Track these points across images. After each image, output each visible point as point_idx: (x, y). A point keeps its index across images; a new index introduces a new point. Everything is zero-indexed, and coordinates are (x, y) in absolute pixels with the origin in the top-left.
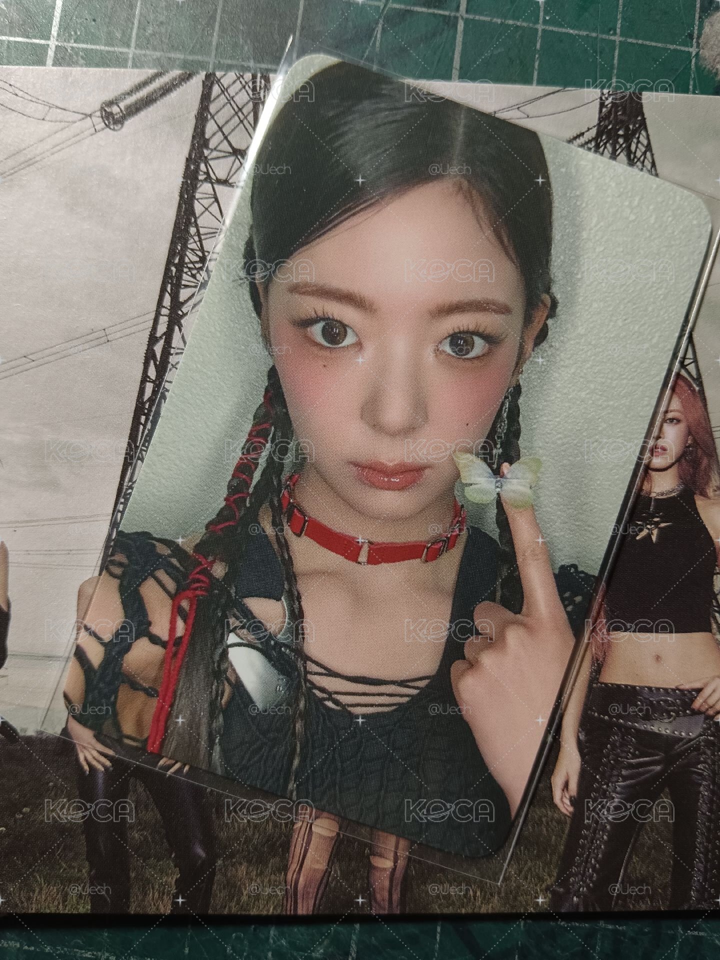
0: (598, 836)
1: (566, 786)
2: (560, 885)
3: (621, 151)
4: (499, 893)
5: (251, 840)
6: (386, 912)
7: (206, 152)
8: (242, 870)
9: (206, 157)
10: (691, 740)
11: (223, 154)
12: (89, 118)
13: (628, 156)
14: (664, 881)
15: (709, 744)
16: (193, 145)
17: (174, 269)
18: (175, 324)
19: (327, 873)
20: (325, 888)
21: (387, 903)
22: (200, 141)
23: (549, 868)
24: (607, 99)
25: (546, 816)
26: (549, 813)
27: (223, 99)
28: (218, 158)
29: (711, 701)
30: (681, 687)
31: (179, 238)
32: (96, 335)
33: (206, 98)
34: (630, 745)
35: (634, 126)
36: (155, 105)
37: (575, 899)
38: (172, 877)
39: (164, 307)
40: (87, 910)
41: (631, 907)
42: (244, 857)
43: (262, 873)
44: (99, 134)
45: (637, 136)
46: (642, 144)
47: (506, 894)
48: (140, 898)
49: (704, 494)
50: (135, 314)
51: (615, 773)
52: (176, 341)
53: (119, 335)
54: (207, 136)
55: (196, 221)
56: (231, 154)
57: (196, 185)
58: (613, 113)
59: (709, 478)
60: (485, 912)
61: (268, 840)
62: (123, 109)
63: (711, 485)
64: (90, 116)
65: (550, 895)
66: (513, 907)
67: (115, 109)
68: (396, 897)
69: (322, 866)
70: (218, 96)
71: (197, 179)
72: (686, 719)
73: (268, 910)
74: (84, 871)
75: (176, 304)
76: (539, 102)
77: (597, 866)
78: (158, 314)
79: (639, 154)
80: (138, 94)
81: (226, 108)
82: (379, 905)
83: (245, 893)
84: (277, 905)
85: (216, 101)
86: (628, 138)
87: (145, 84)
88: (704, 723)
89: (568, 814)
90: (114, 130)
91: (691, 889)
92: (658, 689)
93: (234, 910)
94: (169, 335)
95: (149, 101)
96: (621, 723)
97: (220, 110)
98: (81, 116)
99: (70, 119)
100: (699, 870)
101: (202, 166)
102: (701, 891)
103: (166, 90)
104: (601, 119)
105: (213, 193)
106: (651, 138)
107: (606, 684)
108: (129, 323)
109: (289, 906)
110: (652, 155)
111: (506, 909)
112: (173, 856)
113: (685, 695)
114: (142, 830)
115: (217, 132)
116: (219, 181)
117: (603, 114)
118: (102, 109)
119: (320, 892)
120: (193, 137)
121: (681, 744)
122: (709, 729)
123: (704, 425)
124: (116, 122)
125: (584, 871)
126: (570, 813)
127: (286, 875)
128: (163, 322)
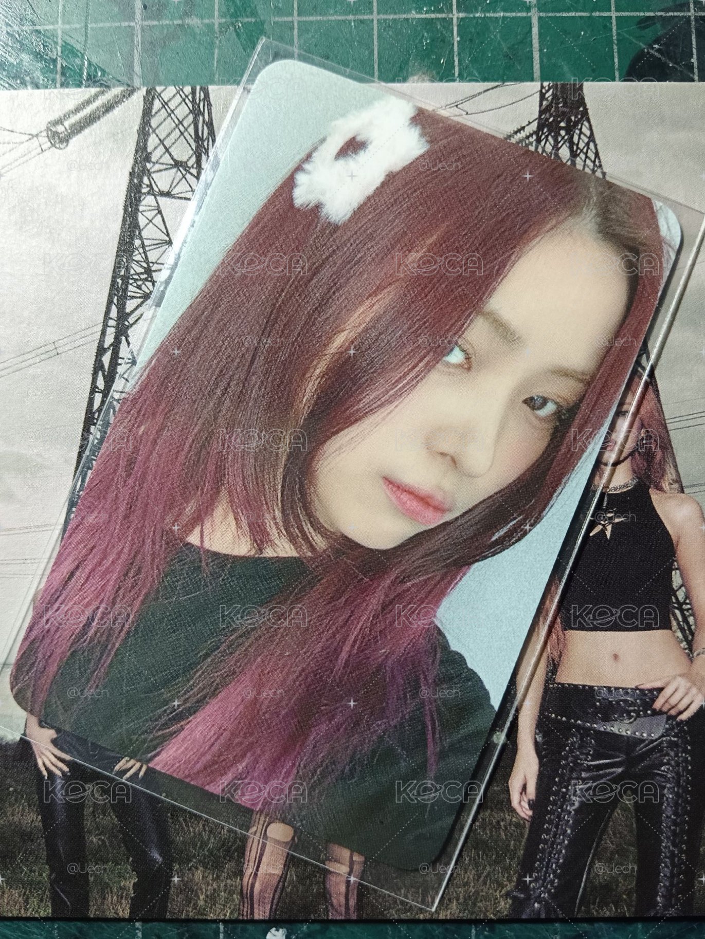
0: (558, 841)
1: (524, 788)
2: (521, 891)
3: (564, 143)
4: (458, 899)
5: (207, 845)
6: (343, 918)
7: (149, 166)
8: (198, 875)
9: (148, 171)
10: (652, 741)
11: (165, 167)
12: (35, 138)
13: (571, 148)
14: (629, 887)
15: (672, 745)
16: (136, 161)
17: (119, 281)
18: (122, 334)
19: (283, 878)
20: (281, 894)
21: (343, 910)
22: (142, 155)
23: (509, 873)
24: (548, 91)
25: (504, 820)
26: (508, 817)
27: (163, 113)
28: (161, 171)
29: (673, 701)
30: (640, 687)
31: (125, 251)
32: (47, 348)
33: (147, 114)
34: (590, 747)
35: (576, 117)
36: (98, 123)
37: (536, 905)
38: (130, 882)
39: (111, 319)
40: (48, 914)
41: (595, 913)
42: (200, 861)
43: (218, 877)
44: (44, 153)
45: (579, 127)
46: (585, 135)
47: (465, 899)
48: (99, 902)
49: (659, 488)
50: (83, 327)
51: (574, 775)
52: (124, 352)
53: (67, 347)
54: (149, 150)
55: (140, 233)
56: (173, 167)
57: (140, 198)
58: (554, 105)
59: (664, 471)
60: (444, 918)
61: (223, 845)
62: (68, 128)
63: (666, 479)
64: (37, 136)
65: (510, 901)
66: (472, 913)
67: (60, 128)
68: (352, 902)
69: (277, 871)
70: (159, 110)
71: (141, 192)
72: (647, 719)
73: (225, 915)
74: (44, 875)
75: (123, 316)
76: (478, 98)
77: (559, 871)
78: (105, 325)
79: (581, 145)
80: (81, 112)
81: (166, 121)
82: (336, 911)
83: (202, 897)
84: (234, 909)
85: (157, 115)
86: (569, 130)
87: (88, 102)
88: (667, 723)
89: (527, 818)
90: (60, 149)
91: (657, 895)
92: (617, 689)
93: (191, 915)
94: (116, 345)
95: (91, 120)
96: (579, 724)
97: (162, 125)
98: (28, 137)
99: (18, 140)
100: (665, 876)
101: (146, 180)
102: (668, 897)
103: (108, 108)
104: (541, 112)
105: (156, 205)
106: (594, 128)
107: (563, 685)
108: (78, 336)
109: (245, 911)
110: (596, 146)
111: (465, 915)
112: (130, 860)
113: (646, 695)
114: (100, 834)
115: (159, 145)
116: (162, 194)
117: (543, 107)
118: (48, 129)
119: (277, 897)
120: (136, 151)
121: (642, 745)
122: (672, 729)
123: (657, 417)
124: (61, 142)
125: (545, 875)
126: (529, 817)
127: (241, 879)
128: (111, 332)
